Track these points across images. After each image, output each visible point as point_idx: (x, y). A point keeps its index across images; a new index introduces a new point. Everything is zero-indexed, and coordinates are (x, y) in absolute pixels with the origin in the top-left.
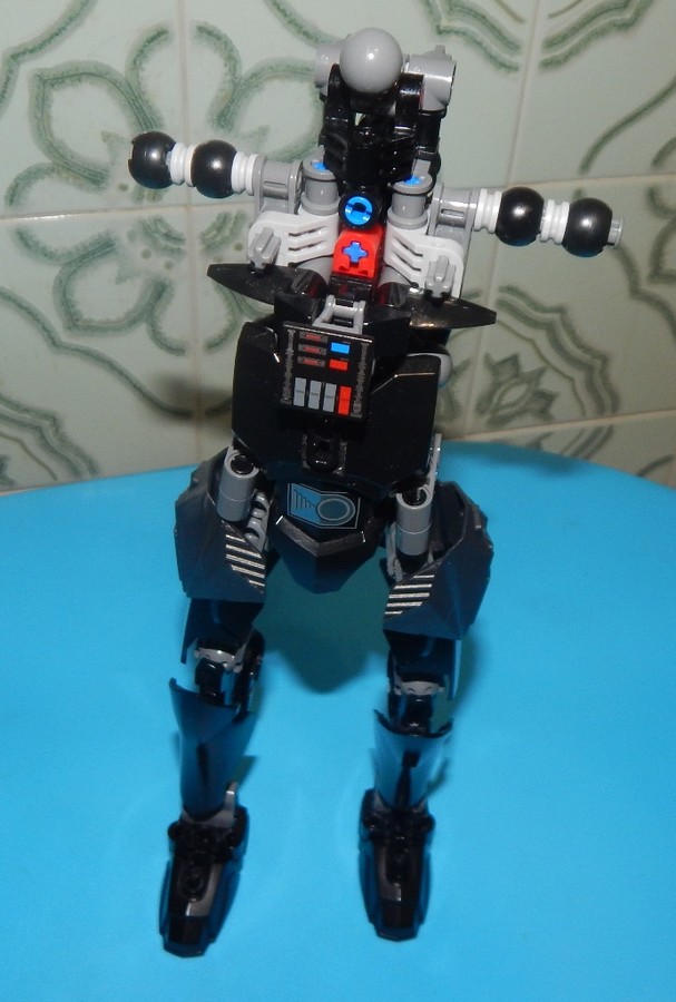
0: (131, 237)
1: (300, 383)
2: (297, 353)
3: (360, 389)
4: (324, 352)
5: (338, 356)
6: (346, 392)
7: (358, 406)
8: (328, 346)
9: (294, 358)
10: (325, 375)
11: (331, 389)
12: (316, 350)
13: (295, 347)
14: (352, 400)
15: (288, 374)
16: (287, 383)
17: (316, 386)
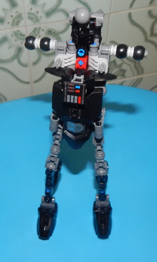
0: (12, 36)
1: (68, 96)
2: (67, 89)
3: (83, 97)
4: (74, 88)
5: (77, 89)
6: (80, 98)
7: (83, 101)
8: (75, 87)
9: (67, 90)
10: (74, 94)
11: (76, 97)
12: (72, 88)
13: (67, 87)
14: (81, 100)
15: (65, 94)
16: (65, 96)
17: (72, 97)
